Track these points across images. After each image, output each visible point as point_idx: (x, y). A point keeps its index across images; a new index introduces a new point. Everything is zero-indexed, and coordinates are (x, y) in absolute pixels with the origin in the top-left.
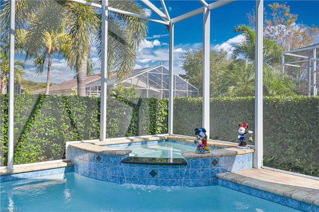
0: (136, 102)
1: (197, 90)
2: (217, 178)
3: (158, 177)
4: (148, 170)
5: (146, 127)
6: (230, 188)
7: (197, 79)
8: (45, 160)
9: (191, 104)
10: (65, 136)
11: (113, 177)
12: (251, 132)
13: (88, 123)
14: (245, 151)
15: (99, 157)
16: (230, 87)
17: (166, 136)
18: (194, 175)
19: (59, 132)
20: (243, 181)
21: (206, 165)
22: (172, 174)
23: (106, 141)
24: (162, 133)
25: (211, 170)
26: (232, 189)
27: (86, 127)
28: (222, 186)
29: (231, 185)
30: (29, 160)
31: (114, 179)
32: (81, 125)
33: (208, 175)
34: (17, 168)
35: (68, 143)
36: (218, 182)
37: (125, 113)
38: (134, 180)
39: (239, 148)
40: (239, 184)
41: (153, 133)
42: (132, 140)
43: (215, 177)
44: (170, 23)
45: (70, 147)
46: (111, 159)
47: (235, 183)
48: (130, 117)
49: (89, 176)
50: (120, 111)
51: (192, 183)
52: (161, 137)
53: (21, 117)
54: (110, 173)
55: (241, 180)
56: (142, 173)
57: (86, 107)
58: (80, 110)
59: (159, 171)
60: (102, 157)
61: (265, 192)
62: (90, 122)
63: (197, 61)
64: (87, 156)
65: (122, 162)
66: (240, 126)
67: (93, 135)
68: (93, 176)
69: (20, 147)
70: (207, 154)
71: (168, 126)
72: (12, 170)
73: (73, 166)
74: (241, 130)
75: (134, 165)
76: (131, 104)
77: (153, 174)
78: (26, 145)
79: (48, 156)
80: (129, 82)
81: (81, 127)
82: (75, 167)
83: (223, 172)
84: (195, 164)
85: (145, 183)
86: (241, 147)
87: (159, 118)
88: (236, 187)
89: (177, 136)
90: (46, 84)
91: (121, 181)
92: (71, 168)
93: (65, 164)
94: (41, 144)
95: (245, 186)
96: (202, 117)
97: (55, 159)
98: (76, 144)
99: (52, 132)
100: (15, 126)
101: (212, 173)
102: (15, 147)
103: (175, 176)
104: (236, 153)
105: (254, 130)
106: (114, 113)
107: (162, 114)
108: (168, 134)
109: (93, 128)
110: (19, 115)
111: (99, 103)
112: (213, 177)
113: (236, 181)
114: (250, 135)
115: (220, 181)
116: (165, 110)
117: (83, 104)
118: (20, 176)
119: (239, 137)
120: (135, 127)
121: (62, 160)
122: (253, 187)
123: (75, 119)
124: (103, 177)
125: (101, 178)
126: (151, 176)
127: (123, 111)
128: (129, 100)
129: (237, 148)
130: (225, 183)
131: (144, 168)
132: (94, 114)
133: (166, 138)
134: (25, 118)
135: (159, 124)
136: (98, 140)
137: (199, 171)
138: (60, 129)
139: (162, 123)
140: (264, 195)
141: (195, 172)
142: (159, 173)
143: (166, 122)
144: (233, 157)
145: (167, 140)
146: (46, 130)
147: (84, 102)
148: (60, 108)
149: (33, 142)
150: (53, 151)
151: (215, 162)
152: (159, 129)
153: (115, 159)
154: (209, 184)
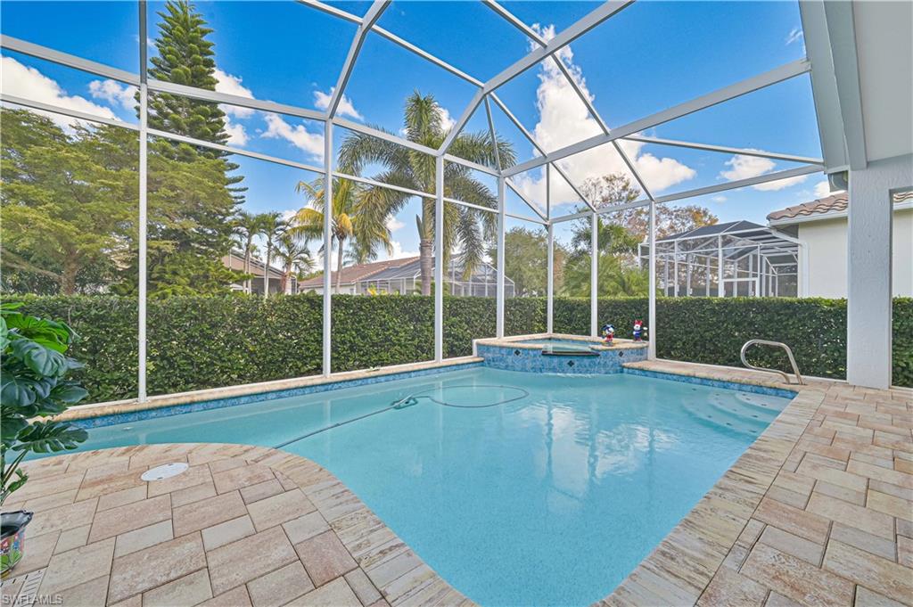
1: (513, 284)
2: (623, 367)
3: (575, 366)
4: (566, 361)
6: (637, 375)
12: (645, 328)
18: (605, 365)
21: (614, 356)
22: (587, 364)
23: (503, 339)
28: (628, 373)
29: (637, 372)
31: (534, 369)
33: (616, 364)
35: (474, 341)
36: (623, 371)
38: (554, 370)
40: (646, 371)
43: (620, 366)
45: (477, 344)
46: (530, 352)
51: (603, 371)
54: (529, 365)
56: (560, 364)
59: (576, 362)
60: (520, 351)
61: (671, 374)
65: (542, 354)
68: (510, 368)
71: (546, 325)
74: (637, 327)
75: (552, 357)
77: (571, 364)
84: (606, 356)
85: (564, 371)
88: (642, 373)
91: (541, 371)
95: (651, 371)
101: (619, 362)
103: (590, 365)
105: (648, 327)
114: (645, 331)
115: (625, 370)
119: (635, 333)
122: (660, 371)
125: (519, 369)
126: (569, 366)
130: (631, 371)
131: (563, 359)
136: (496, 338)
137: (609, 361)
140: (670, 377)
142: (576, 364)
151: (621, 354)
153: (535, 352)
154: (617, 372)
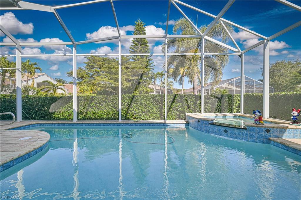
0: (220, 97)
1: (273, 89)
2: (270, 140)
3: (229, 133)
4: (223, 129)
5: (227, 109)
6: (280, 148)
7: (273, 81)
8: (178, 120)
9: (257, 97)
10: (186, 111)
11: (205, 130)
13: (195, 106)
14: (296, 127)
15: (199, 121)
16: (298, 85)
17: (238, 114)
18: (252, 136)
19: (183, 109)
20: (290, 145)
21: (260, 131)
22: (237, 133)
23: (203, 114)
24: (237, 112)
25: (265, 135)
26: (281, 148)
27: (195, 107)
28: (274, 145)
29: (280, 146)
30: (172, 119)
31: (206, 131)
32: (193, 107)
33: (262, 137)
34: (168, 122)
35: (187, 114)
36: (270, 142)
37: (214, 102)
38: (216, 133)
39: (291, 125)
40: (287, 146)
41: (231, 112)
42: (217, 115)
43: (268, 139)
44: (241, 53)
45: (187, 115)
46: (204, 122)
47: (284, 145)
48: (217, 104)
49: (195, 128)
50: (211, 101)
51: (250, 140)
52: (235, 115)
53: (169, 103)
54: (204, 128)
55: (289, 144)
56: (219, 130)
57: (195, 99)
58: (192, 100)
59: (229, 131)
60: (200, 121)
62: (197, 106)
63: (274, 70)
64: (194, 120)
65: (209, 124)
66: (293, 110)
67: (198, 111)
68: (196, 128)
69: (169, 114)
70: (262, 125)
71: (240, 109)
72: (166, 122)
73: (189, 123)
74: (294, 113)
75: (215, 126)
76: (217, 98)
77: (226, 131)
78: (171, 114)
79: (179, 118)
80: (223, 86)
81: (192, 108)
82: (189, 124)
83: (275, 137)
84: (253, 130)
85: (221, 135)
86: (293, 124)
87: (235, 105)
88: (284, 147)
89: (245, 115)
90: (182, 89)
91: (209, 132)
92: (188, 124)
93: (185, 122)
94: (177, 113)
95: (292, 148)
96: (263, 105)
97: (182, 120)
98: (190, 114)
99: (181, 109)
100: (167, 106)
101: (265, 136)
102: (167, 114)
103: (239, 134)
104: (287, 127)
106: (208, 102)
107: (237, 103)
108: (240, 114)
109: (198, 108)
110: (169, 102)
111: (200, 97)
112: (266, 139)
113: (284, 143)
115: (272, 142)
116: (239, 101)
117: (193, 98)
118: (169, 124)
119: (292, 117)
120: (220, 109)
121: (184, 121)
122: (299, 149)
123: (190, 104)
124: (200, 129)
125: (200, 130)
126: (224, 132)
127: (213, 101)
128: (216, 95)
129: (290, 124)
130: (276, 144)
131: (221, 128)
132: (198, 102)
133: (238, 115)
134: (170, 103)
135: (235, 108)
136: (200, 114)
137: (255, 134)
138: (184, 108)
139: (237, 107)
141: (252, 134)
142: (229, 132)
143: (239, 107)
144: (284, 129)
145: (239, 116)
146: (178, 108)
147: (194, 97)
148: (183, 100)
149: (174, 113)
150: (181, 117)
151: (268, 131)
152: (235, 110)
153: (206, 122)
154: (263, 142)
